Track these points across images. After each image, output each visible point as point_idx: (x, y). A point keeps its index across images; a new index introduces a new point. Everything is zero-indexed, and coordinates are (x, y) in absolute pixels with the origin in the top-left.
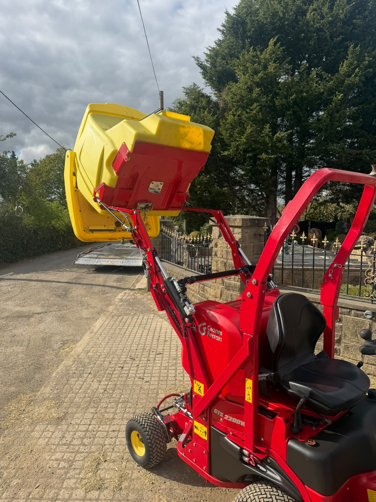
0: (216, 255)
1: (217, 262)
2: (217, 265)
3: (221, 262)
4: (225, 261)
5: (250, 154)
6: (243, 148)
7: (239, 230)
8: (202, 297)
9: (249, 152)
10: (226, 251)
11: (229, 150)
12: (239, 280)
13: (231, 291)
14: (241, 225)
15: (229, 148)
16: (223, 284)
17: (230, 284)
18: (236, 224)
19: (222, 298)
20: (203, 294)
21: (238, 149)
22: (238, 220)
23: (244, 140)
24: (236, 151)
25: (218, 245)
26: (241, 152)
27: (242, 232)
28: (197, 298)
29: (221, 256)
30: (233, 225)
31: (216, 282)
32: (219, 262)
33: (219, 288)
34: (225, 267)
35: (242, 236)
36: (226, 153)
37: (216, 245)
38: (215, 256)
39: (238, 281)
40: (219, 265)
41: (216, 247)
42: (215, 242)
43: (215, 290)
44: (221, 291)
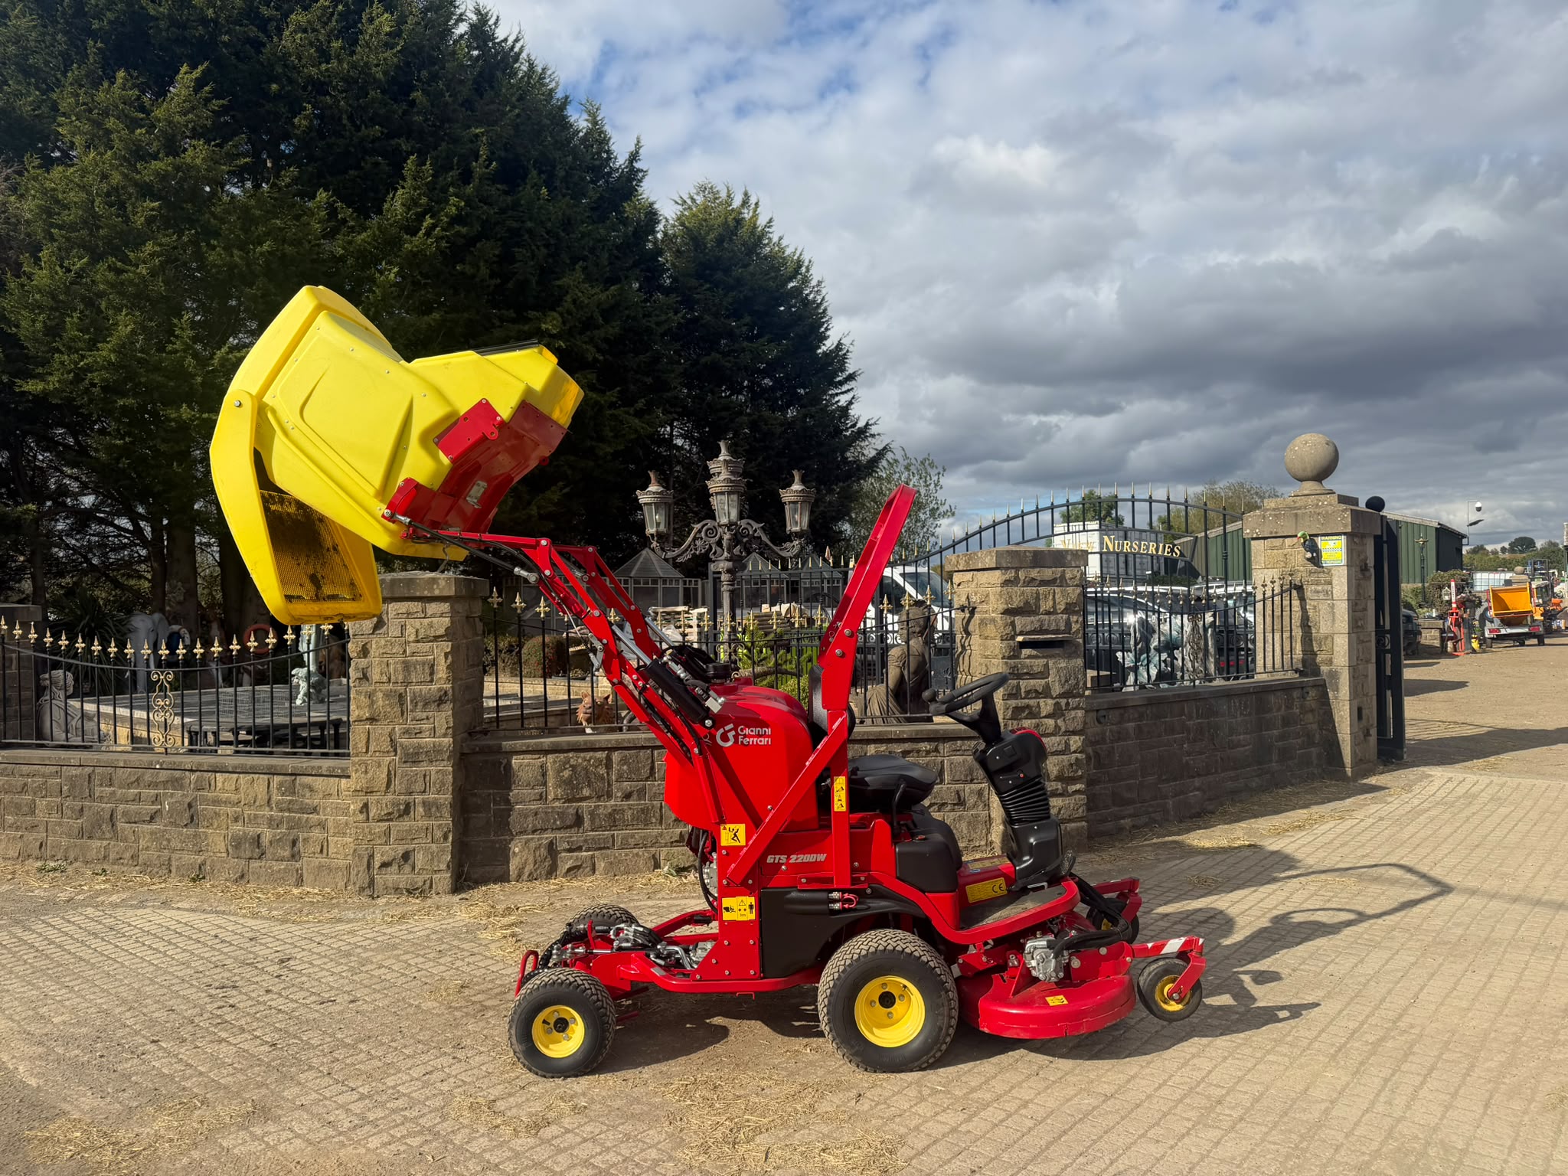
0: (365, 677)
1: (370, 695)
2: (373, 703)
3: (387, 695)
4: (401, 689)
5: (130, 401)
6: (103, 380)
7: (445, 607)
8: (289, 810)
9: (124, 394)
10: (404, 662)
11: (41, 377)
12: (450, 731)
13: (425, 764)
14: (452, 593)
15: (40, 370)
16: (395, 751)
17: (419, 747)
18: (437, 593)
19: (392, 789)
20: (291, 801)
21: (78, 379)
22: (442, 583)
23: (106, 352)
24: (71, 383)
25: (372, 652)
26: (96, 391)
27: (454, 612)
28: (260, 821)
29: (385, 679)
30: (426, 593)
31: (367, 752)
32: (380, 695)
33: (379, 766)
34: (401, 705)
35: (452, 622)
36: (33, 386)
37: (365, 652)
38: (364, 682)
39: (445, 735)
40: (380, 703)
41: (365, 657)
42: (361, 644)
43: (366, 772)
44: (389, 771)
